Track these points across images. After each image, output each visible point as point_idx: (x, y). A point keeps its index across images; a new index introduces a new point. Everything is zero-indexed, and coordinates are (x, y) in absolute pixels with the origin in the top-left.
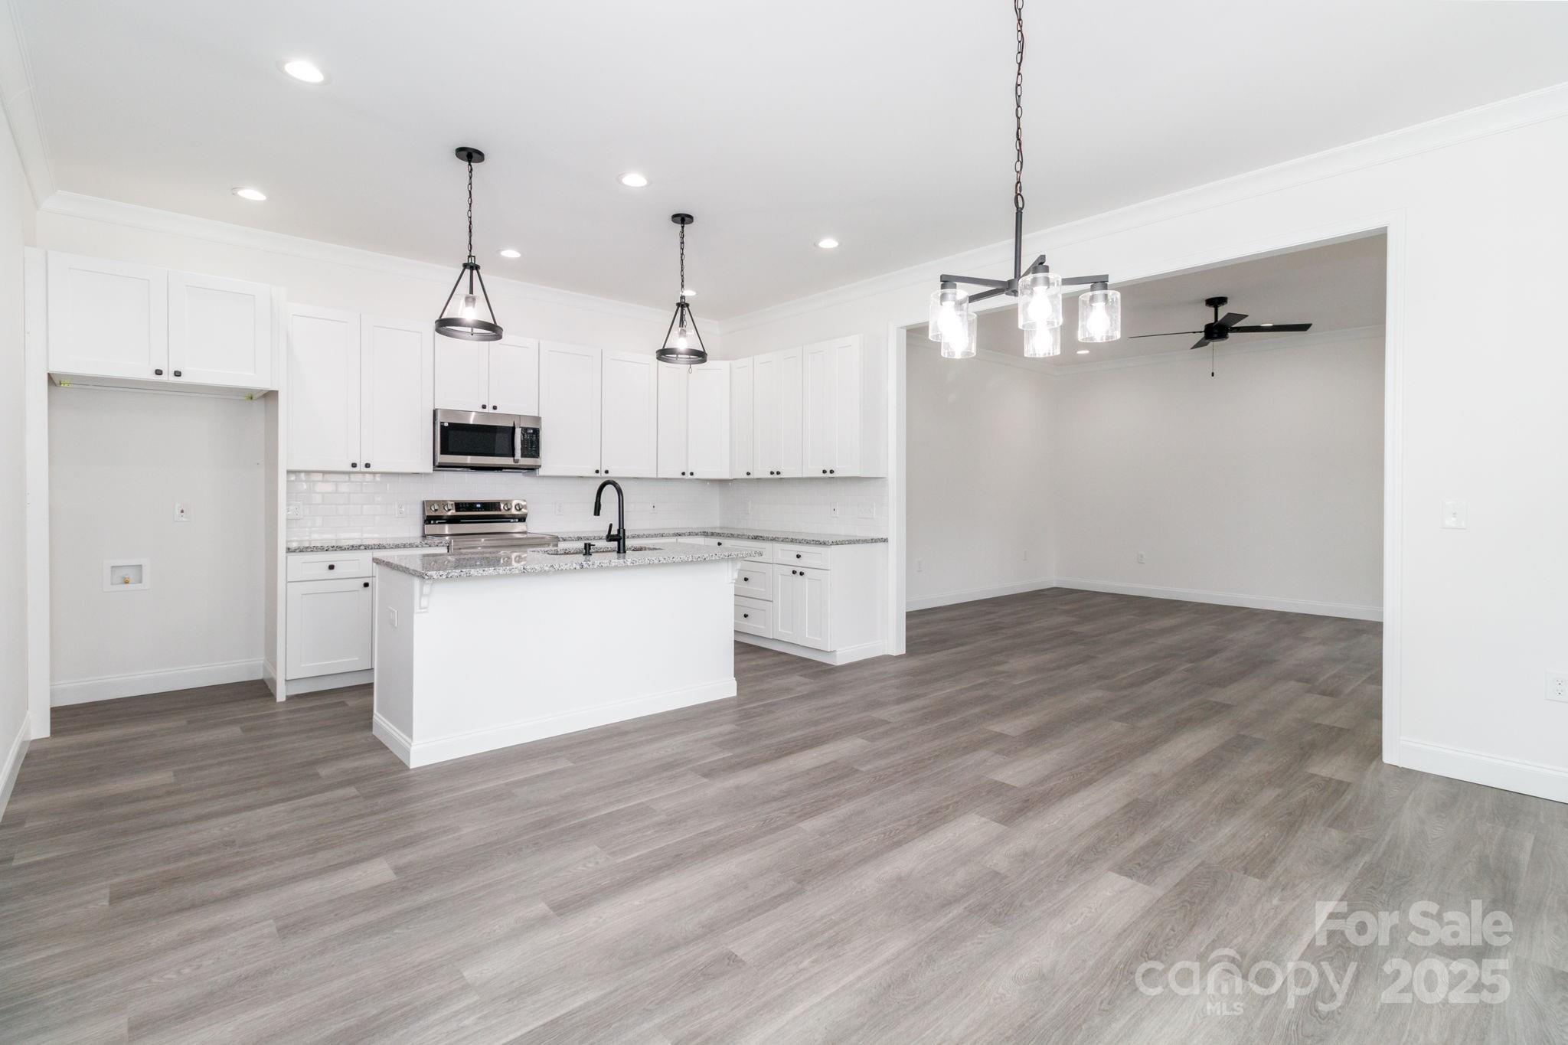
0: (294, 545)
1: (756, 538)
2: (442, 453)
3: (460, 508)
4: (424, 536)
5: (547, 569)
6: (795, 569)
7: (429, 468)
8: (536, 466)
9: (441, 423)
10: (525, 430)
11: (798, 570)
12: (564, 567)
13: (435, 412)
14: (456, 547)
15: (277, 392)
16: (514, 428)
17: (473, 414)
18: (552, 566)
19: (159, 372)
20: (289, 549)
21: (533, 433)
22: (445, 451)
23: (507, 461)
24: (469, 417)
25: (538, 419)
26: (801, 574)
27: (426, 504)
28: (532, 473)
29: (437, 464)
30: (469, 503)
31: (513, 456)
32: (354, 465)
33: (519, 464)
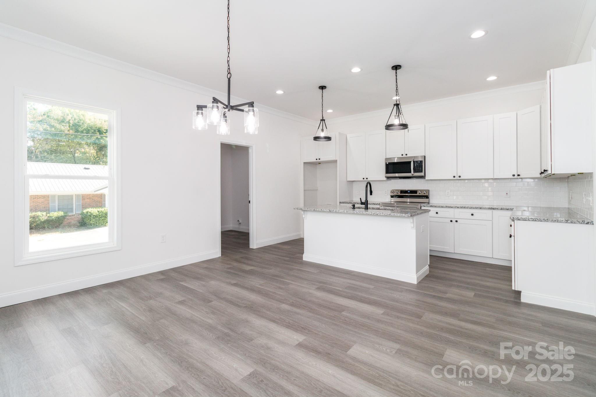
2: (387, 173)
3: (402, 192)
5: (320, 210)
7: (385, 179)
8: (423, 176)
9: (386, 163)
10: (415, 162)
12: (325, 210)
15: (336, 160)
16: (411, 162)
17: (396, 158)
19: (317, 159)
21: (420, 163)
24: (395, 159)
25: (424, 157)
29: (387, 177)
30: (406, 191)
32: (364, 179)
33: (414, 175)
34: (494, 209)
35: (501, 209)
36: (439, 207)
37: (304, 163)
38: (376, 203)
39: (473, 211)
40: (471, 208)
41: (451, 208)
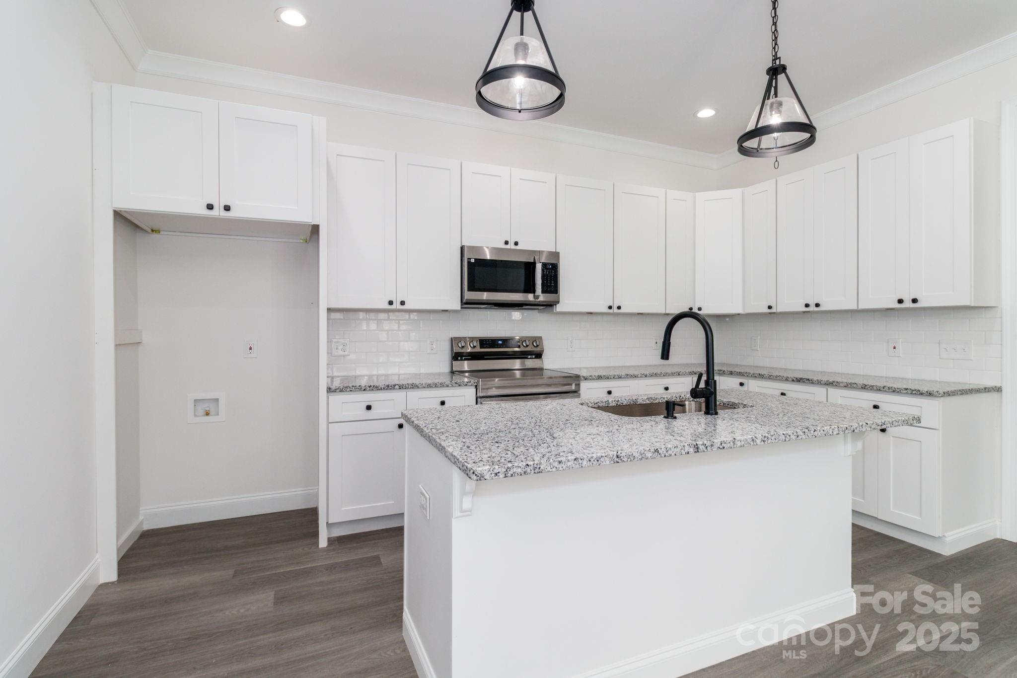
0: (337, 384)
1: (799, 380)
2: (469, 290)
3: (484, 344)
4: (453, 372)
7: (457, 306)
8: (553, 302)
9: (468, 259)
10: (545, 265)
13: (462, 248)
14: (484, 387)
15: (319, 225)
16: (533, 265)
19: (210, 207)
20: (330, 389)
21: (552, 268)
22: (473, 286)
23: (530, 297)
25: (556, 255)
27: (454, 341)
28: (550, 308)
29: (464, 301)
30: (491, 340)
31: (534, 292)
32: (391, 303)
33: (539, 300)
37: (121, 215)
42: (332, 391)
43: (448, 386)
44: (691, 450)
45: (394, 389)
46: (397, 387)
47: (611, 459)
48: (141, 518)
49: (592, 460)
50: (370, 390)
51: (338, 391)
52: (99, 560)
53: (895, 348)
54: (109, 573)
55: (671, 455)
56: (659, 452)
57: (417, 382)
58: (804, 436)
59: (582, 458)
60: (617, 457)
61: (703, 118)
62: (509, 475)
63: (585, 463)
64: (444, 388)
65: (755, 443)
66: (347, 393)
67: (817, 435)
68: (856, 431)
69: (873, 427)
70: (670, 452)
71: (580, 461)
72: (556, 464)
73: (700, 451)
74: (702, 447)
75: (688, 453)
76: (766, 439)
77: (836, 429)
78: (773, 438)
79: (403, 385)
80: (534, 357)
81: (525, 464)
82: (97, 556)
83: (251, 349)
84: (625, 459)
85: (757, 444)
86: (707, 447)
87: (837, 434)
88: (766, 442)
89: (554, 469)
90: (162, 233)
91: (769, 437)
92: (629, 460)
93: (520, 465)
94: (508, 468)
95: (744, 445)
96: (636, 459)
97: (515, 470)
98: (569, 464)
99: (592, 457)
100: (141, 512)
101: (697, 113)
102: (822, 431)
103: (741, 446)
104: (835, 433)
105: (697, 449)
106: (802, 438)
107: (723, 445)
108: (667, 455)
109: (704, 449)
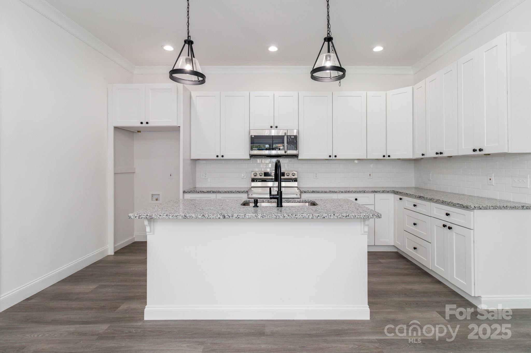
2: (252, 150)
3: (266, 175)
5: (200, 217)
6: (445, 223)
7: (248, 157)
8: (296, 154)
9: (251, 136)
10: (288, 137)
11: (448, 225)
13: (249, 131)
15: (180, 127)
16: (283, 136)
18: (203, 216)
19: (142, 123)
20: (185, 191)
21: (294, 138)
24: (264, 132)
26: (450, 228)
27: (252, 173)
29: (251, 155)
30: (270, 172)
32: (217, 156)
33: (287, 153)
34: (376, 192)
35: (382, 192)
36: (322, 192)
37: (116, 128)
38: (243, 190)
39: (356, 195)
40: (355, 192)
41: (335, 193)
42: (186, 193)
43: (234, 193)
44: (221, 217)
45: (210, 193)
46: (212, 192)
47: (182, 217)
48: (134, 237)
49: (174, 216)
50: (200, 193)
51: (188, 192)
52: (108, 247)
53: (490, 179)
54: (111, 252)
55: (210, 218)
56: (205, 216)
57: (220, 190)
58: (288, 217)
59: (169, 215)
60: (185, 216)
61: (375, 51)
62: (140, 218)
63: (170, 217)
64: (232, 194)
65: (257, 217)
66: (191, 193)
67: (298, 217)
68: (326, 218)
69: (339, 217)
70: (210, 217)
71: (169, 216)
72: (159, 216)
73: (226, 218)
74: (227, 217)
75: (220, 218)
76: (264, 216)
77: (311, 216)
78: (268, 216)
79: (214, 191)
80: (294, 181)
81: (146, 215)
82: (108, 245)
83: (171, 175)
84: (189, 217)
85: (258, 218)
86: (229, 217)
87: (312, 218)
88: (264, 218)
89: (158, 218)
90: (141, 132)
91: (266, 215)
92: (190, 218)
93: (144, 215)
94: (140, 215)
95: (250, 218)
96: (193, 218)
97: (142, 216)
98: (164, 216)
99: (174, 215)
100: (134, 234)
101: (373, 49)
102: (301, 216)
103: (249, 218)
104: (310, 217)
105: (224, 217)
106: (287, 218)
107: (238, 216)
108: (208, 218)
109: (228, 217)
